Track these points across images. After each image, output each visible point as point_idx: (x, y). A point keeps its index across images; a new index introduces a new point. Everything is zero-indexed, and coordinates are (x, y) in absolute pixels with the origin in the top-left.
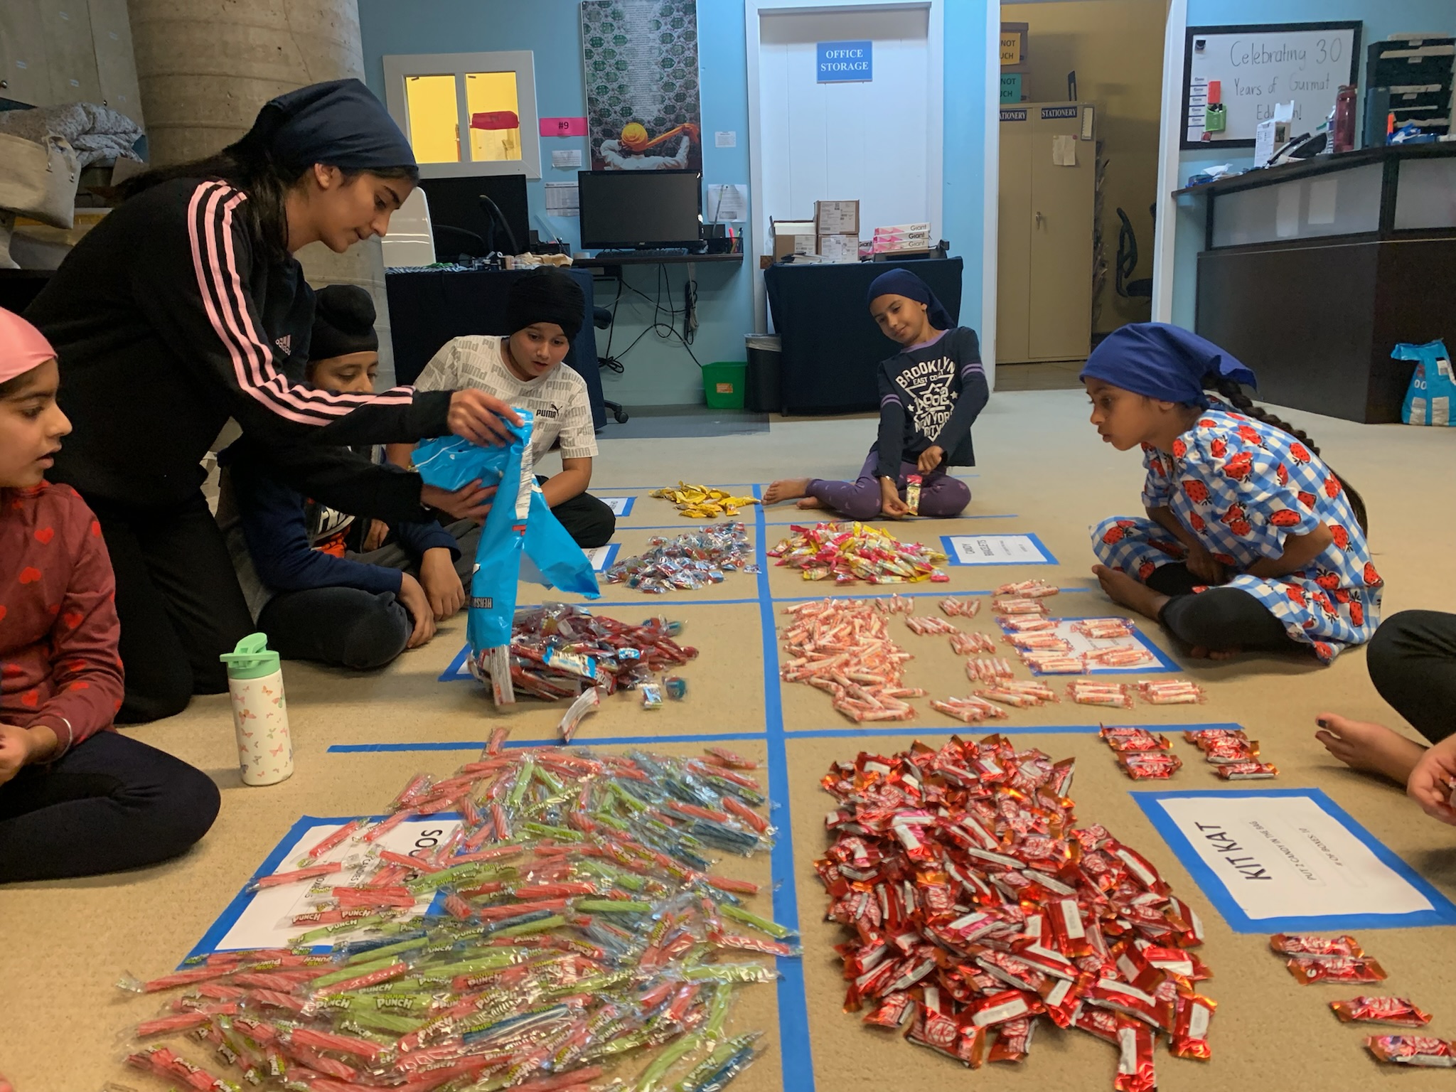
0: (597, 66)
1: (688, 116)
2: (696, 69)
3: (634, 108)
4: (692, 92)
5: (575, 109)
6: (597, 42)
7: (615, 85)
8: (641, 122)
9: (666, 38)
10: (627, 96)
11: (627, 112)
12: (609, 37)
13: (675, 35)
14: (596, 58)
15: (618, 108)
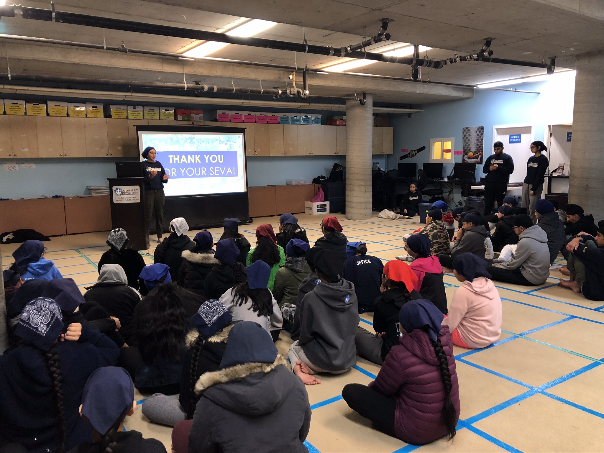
0: (465, 140)
1: (481, 151)
2: (483, 141)
3: (471, 149)
4: (482, 146)
5: (461, 149)
6: (465, 136)
7: (468, 144)
8: (472, 152)
9: (478, 135)
10: (470, 147)
11: (470, 150)
12: (468, 135)
13: (480, 134)
14: (465, 139)
15: (468, 149)
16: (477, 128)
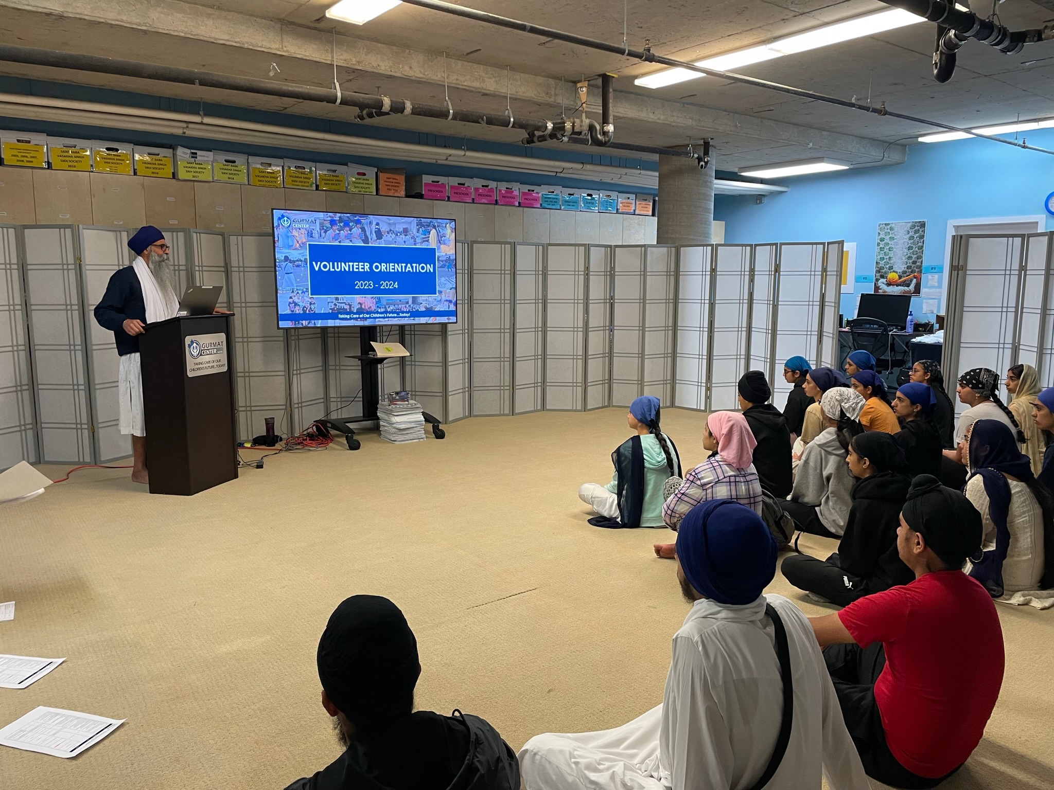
0: (881, 249)
1: (917, 270)
2: (923, 251)
3: (894, 267)
4: (920, 260)
5: (871, 266)
6: (883, 240)
7: (888, 257)
8: (896, 272)
9: (911, 238)
10: (892, 262)
11: (891, 268)
12: (888, 237)
13: (915, 237)
14: (881, 246)
15: (887, 266)
16: (911, 224)
